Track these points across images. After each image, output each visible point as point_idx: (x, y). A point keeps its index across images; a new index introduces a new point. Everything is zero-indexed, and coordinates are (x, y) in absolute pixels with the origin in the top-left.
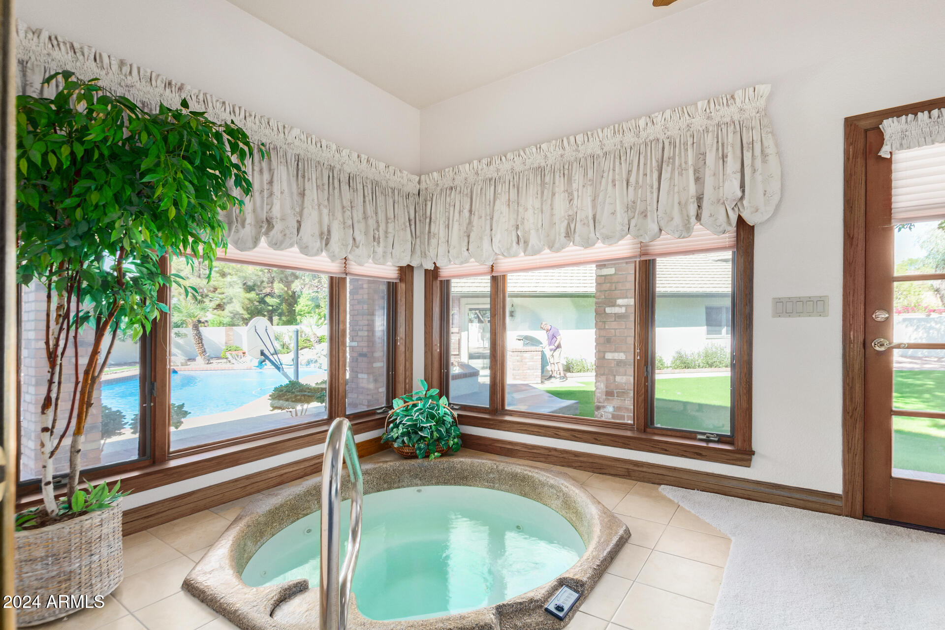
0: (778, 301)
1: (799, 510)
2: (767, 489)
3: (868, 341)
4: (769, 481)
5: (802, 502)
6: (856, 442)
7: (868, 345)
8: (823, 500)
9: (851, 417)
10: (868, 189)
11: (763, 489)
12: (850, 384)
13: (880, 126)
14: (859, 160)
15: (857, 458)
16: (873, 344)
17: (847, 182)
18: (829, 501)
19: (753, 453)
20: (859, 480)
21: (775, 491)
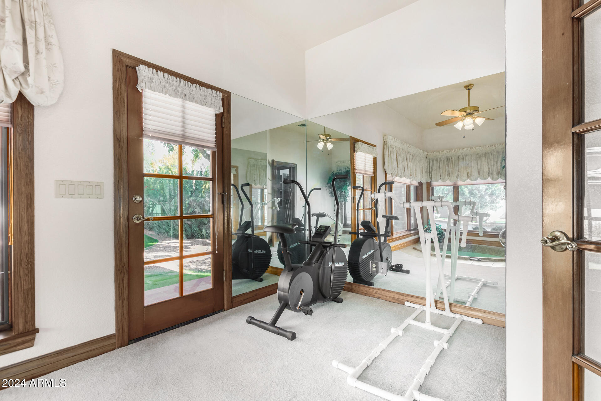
0: (60, 183)
1: (84, 362)
2: (52, 359)
3: (130, 216)
4: (53, 351)
5: (85, 354)
6: (124, 290)
7: (130, 219)
8: (102, 344)
9: (121, 273)
10: (129, 108)
11: (47, 361)
12: (120, 249)
13: (137, 68)
14: (123, 85)
15: (125, 302)
16: (133, 219)
17: (116, 98)
18: (107, 343)
19: (37, 331)
20: (126, 317)
21: (60, 357)
